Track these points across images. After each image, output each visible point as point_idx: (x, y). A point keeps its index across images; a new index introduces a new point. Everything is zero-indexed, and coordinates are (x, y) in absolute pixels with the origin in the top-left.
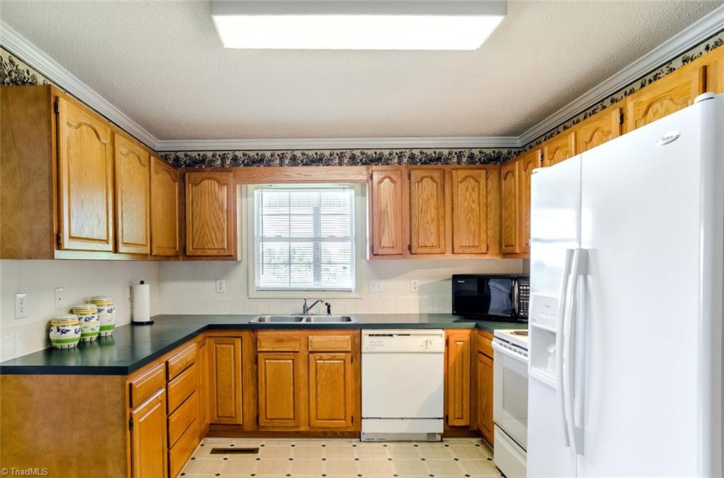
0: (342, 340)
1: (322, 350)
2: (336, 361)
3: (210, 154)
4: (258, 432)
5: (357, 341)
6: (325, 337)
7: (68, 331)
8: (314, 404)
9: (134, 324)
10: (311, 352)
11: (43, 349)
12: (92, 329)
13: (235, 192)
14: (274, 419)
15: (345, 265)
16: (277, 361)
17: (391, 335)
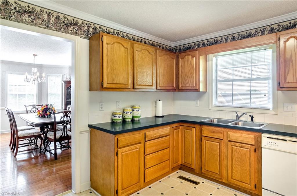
0: (249, 138)
1: (236, 141)
2: (245, 149)
3: (193, 44)
4: (201, 175)
5: (259, 139)
6: (238, 134)
7: (116, 116)
8: (231, 169)
9: (156, 117)
10: (229, 141)
11: (111, 121)
12: (128, 117)
13: (199, 60)
14: (209, 171)
15: (265, 94)
16: (211, 142)
17: (286, 140)
